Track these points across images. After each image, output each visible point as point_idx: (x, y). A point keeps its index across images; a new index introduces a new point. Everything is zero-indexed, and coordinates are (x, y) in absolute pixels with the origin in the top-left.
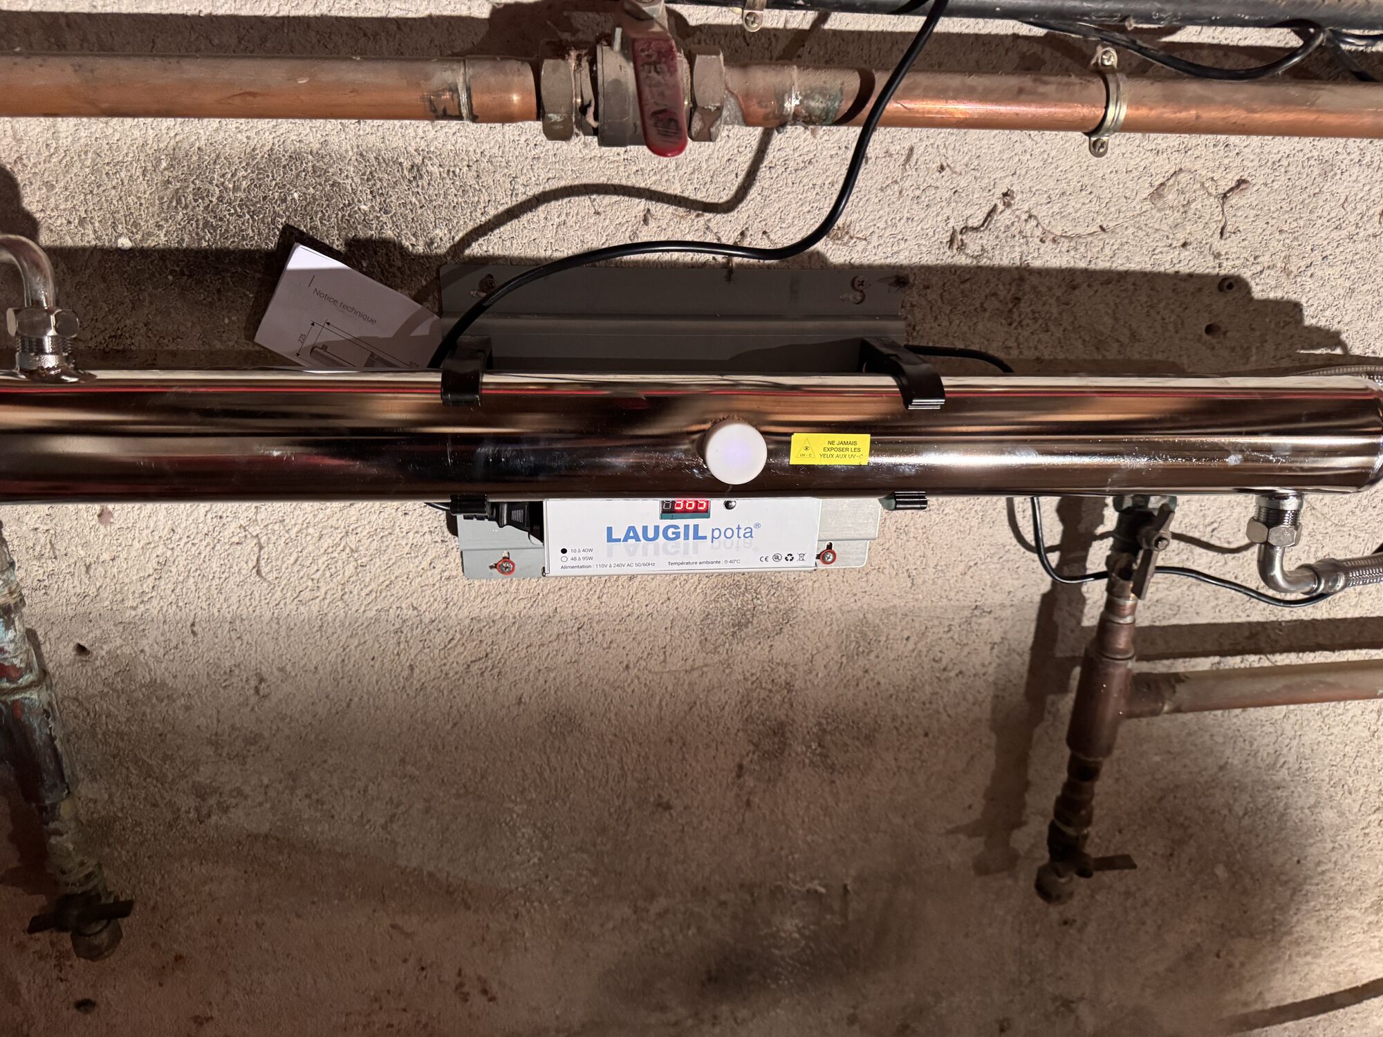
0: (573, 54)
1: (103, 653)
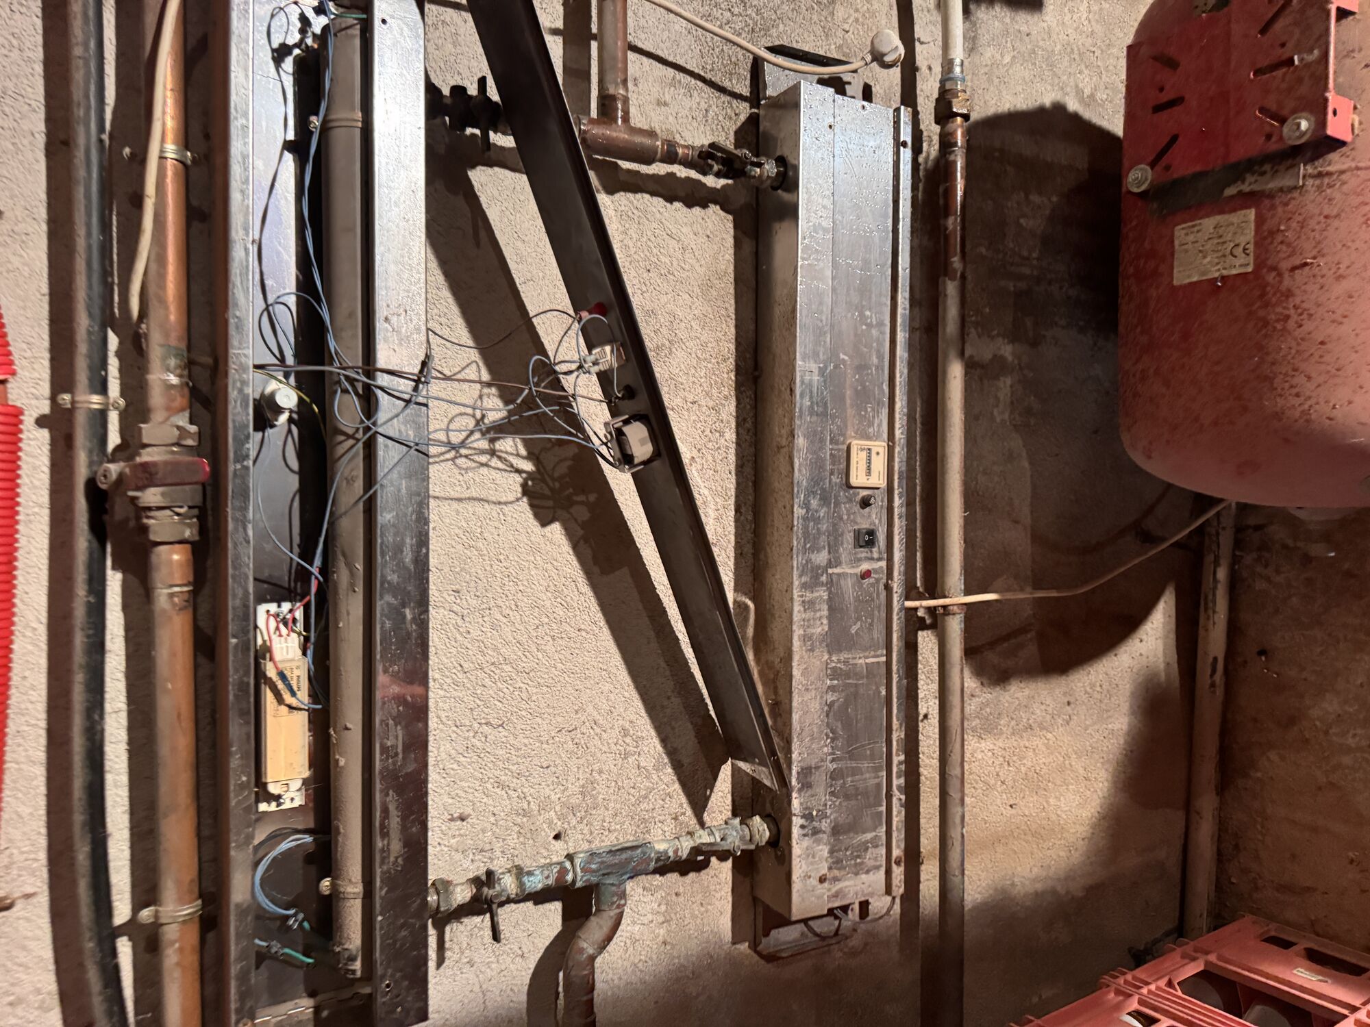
0: (145, 521)
1: (559, 823)
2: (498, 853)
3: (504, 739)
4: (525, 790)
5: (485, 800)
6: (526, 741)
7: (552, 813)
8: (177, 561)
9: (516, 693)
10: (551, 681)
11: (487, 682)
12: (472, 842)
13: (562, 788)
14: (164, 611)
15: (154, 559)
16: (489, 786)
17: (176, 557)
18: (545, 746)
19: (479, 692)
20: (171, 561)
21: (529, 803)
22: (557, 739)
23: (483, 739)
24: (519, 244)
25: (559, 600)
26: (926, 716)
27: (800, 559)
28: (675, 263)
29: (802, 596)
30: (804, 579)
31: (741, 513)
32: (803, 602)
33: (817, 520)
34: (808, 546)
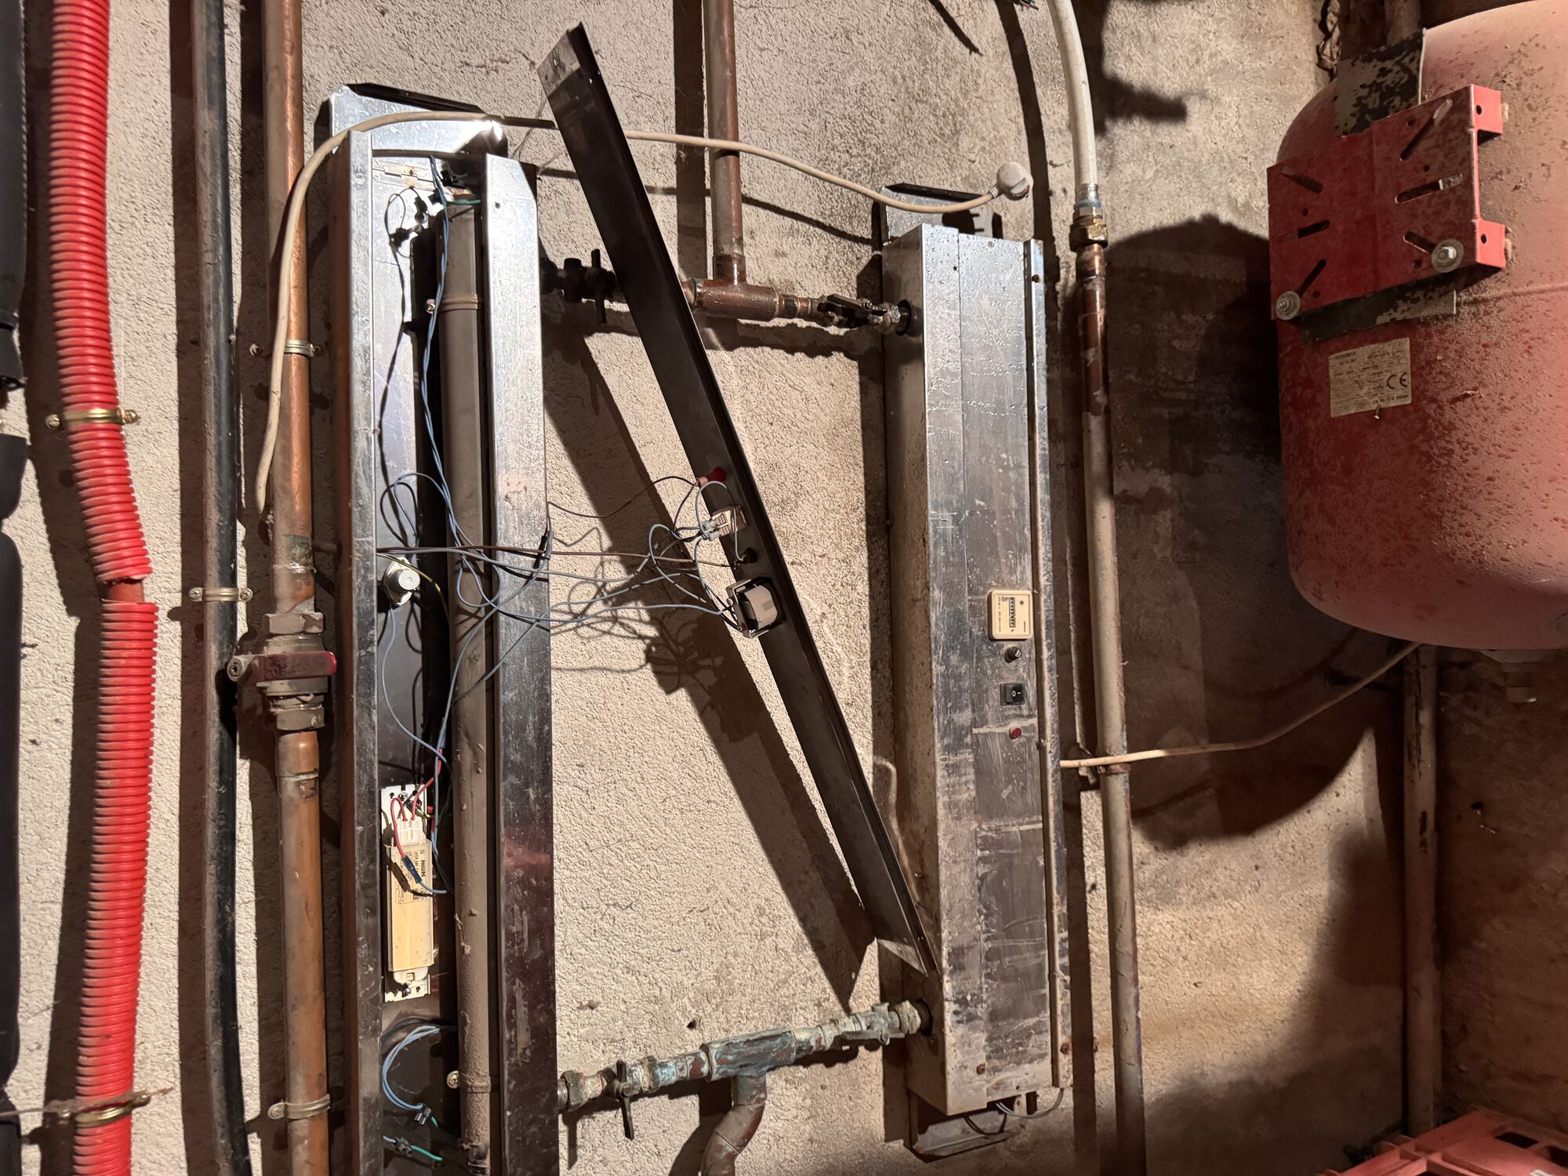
0: (273, 710)
1: (693, 1011)
2: (630, 1043)
3: (633, 921)
4: (656, 976)
5: (615, 986)
6: (656, 923)
7: (686, 1000)
8: (305, 748)
9: (644, 871)
10: (680, 857)
11: (614, 860)
12: (602, 1032)
13: (695, 973)
14: (291, 799)
15: (281, 747)
16: (619, 972)
17: (302, 745)
18: (675, 927)
19: (605, 871)
20: (297, 749)
21: (661, 989)
22: (688, 920)
23: (611, 921)
24: (638, 407)
25: (687, 770)
26: (1094, 887)
27: (941, 719)
28: (799, 415)
29: (945, 760)
30: (946, 741)
31: (878, 672)
32: (947, 766)
33: (958, 678)
34: (949, 705)
